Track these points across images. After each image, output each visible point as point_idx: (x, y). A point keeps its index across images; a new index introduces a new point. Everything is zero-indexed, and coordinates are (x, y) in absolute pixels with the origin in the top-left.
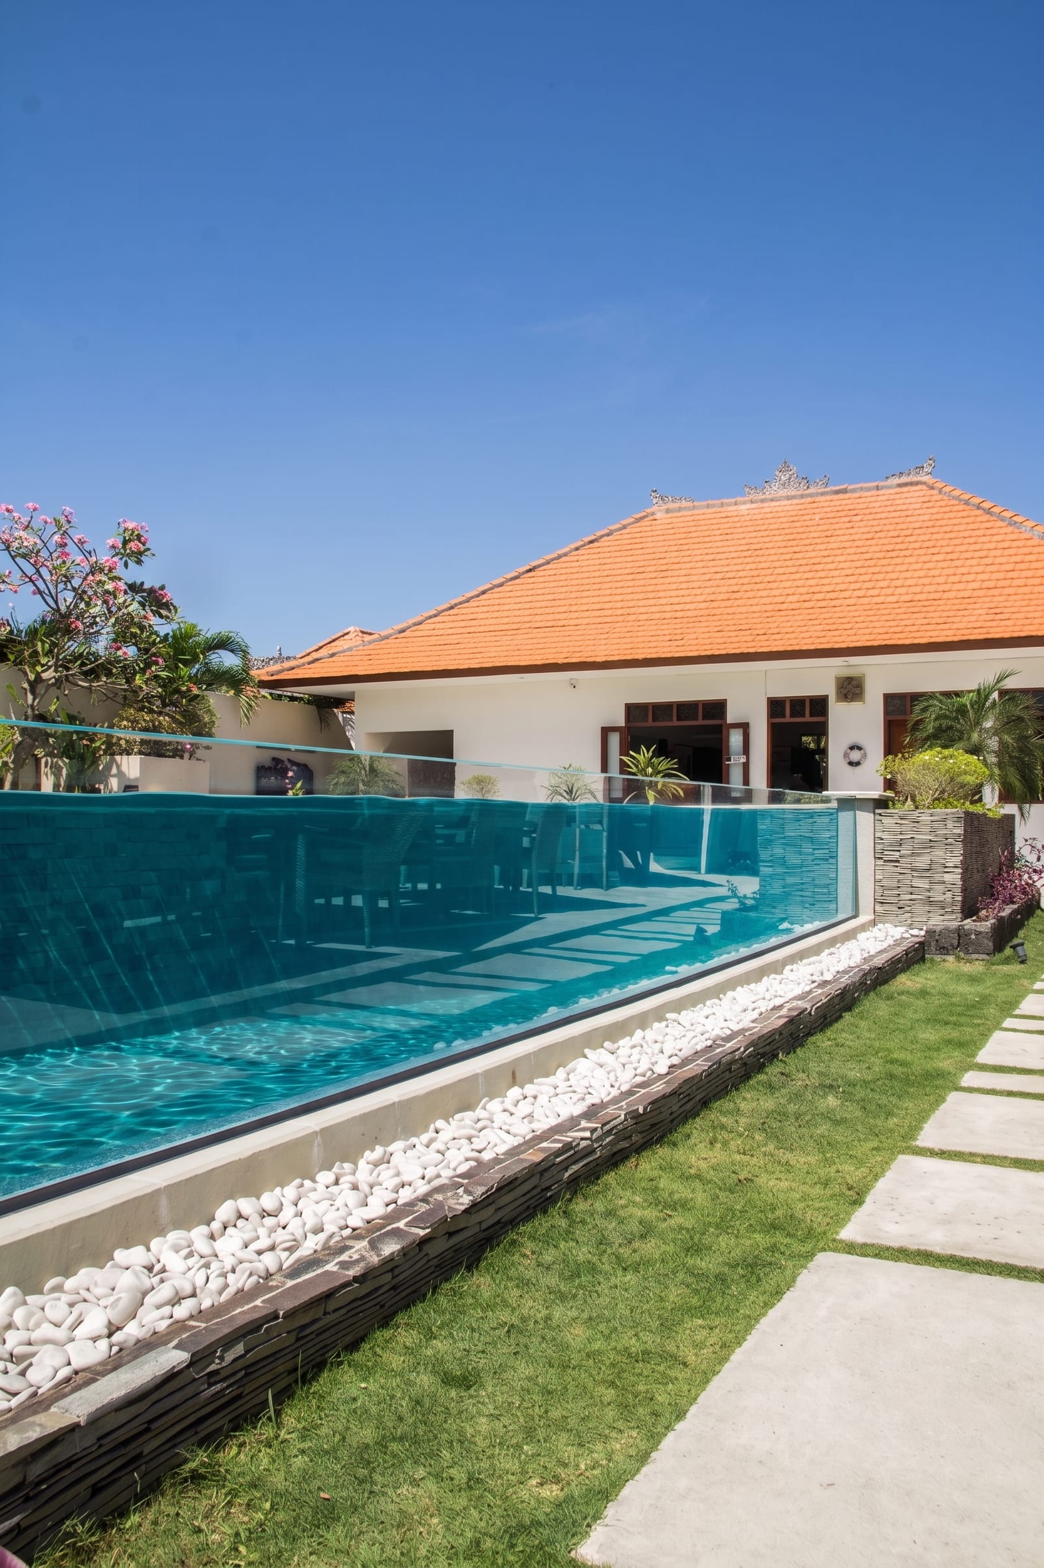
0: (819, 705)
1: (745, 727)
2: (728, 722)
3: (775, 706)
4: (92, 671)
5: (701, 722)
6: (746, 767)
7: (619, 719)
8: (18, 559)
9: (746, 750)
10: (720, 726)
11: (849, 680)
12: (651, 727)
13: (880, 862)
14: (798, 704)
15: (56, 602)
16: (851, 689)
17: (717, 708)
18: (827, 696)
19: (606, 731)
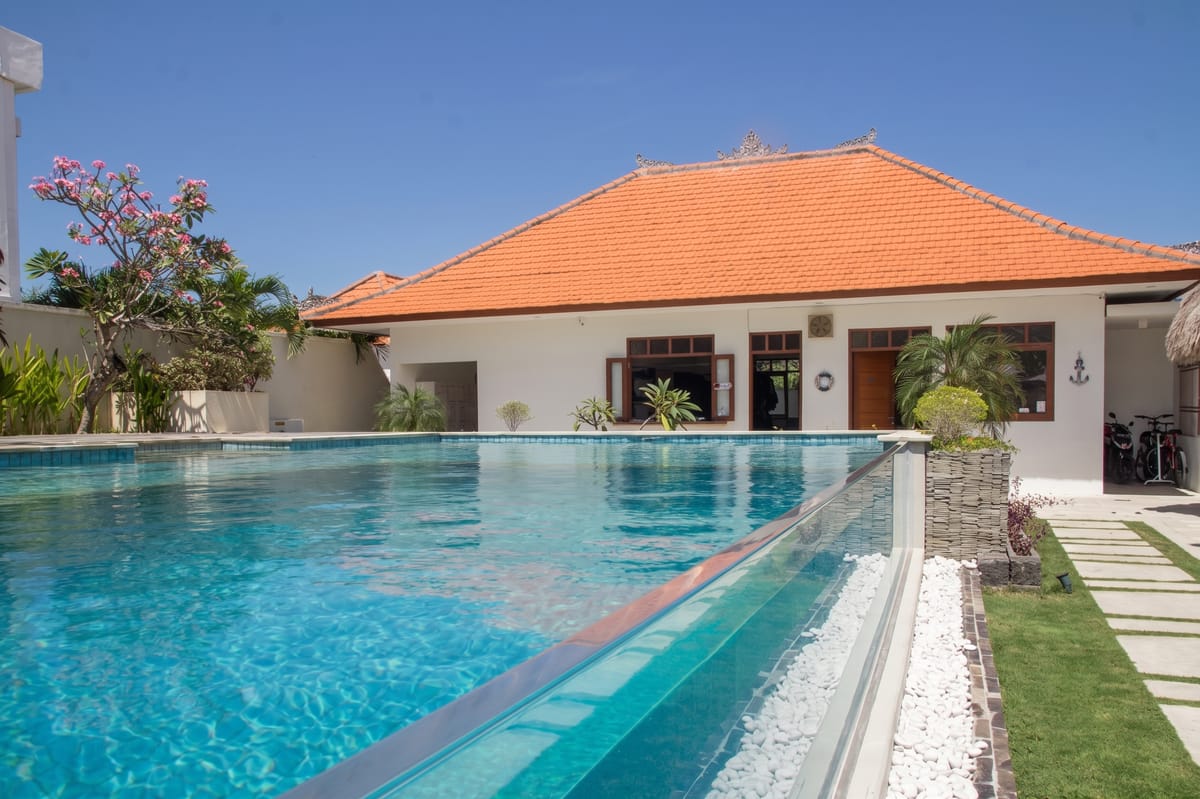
0: (794, 339)
1: (731, 358)
2: (716, 353)
3: (756, 340)
4: (160, 314)
5: (692, 354)
6: (732, 392)
7: (622, 351)
8: (88, 213)
9: (732, 378)
10: (710, 357)
11: (819, 318)
12: (649, 359)
13: (931, 500)
14: (775, 339)
15: (125, 253)
16: (821, 326)
17: (706, 343)
18: (801, 332)
19: (610, 362)
